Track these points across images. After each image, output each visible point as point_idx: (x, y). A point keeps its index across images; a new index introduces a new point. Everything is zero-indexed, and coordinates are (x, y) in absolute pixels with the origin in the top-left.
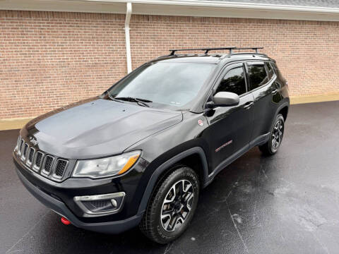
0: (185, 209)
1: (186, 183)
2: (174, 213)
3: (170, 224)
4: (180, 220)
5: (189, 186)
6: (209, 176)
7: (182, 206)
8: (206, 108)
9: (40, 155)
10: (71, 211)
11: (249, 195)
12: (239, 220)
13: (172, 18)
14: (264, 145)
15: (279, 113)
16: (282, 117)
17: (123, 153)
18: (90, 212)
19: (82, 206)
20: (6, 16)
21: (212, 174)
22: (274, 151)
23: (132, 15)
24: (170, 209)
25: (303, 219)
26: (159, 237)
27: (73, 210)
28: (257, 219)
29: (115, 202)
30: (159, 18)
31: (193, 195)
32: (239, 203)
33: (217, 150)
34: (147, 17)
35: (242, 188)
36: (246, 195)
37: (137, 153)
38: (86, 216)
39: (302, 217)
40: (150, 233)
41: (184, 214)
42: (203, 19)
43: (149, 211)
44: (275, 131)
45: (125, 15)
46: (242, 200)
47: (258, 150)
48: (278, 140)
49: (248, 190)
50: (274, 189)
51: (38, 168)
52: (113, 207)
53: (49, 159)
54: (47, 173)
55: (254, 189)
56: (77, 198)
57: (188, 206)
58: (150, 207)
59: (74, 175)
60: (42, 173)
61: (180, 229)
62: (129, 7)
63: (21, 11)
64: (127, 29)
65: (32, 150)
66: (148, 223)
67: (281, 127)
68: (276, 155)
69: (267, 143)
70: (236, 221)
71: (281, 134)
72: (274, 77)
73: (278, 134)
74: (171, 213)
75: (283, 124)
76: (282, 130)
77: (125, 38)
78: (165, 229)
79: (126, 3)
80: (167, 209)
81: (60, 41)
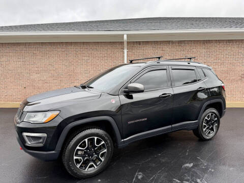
2: (86, 158)
5: (102, 143)
6: (122, 140)
7: (96, 156)
12: (140, 177)
13: (156, 43)
16: (215, 111)
17: (48, 111)
18: (29, 143)
19: (26, 139)
21: (126, 139)
23: (128, 43)
30: (147, 43)
31: (106, 151)
33: (130, 122)
34: (139, 43)
37: (57, 112)
38: (27, 145)
42: (180, 42)
44: (207, 121)
45: (123, 42)
47: (194, 136)
48: (212, 130)
56: (25, 134)
62: (125, 37)
64: (126, 51)
67: (216, 119)
70: (137, 177)
71: (216, 124)
73: (212, 124)
74: (84, 157)
75: (217, 117)
76: (218, 122)
77: (124, 56)
78: (78, 167)
79: (123, 35)
81: (86, 58)
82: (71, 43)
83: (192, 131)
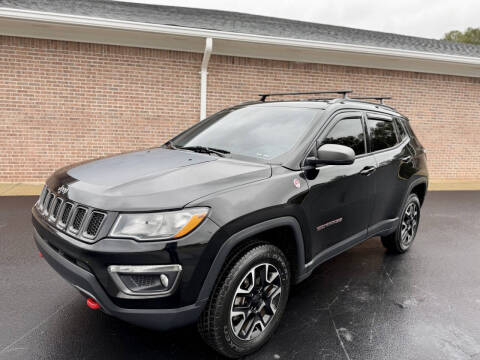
0: (268, 311)
1: (271, 270)
2: (250, 312)
3: (244, 327)
4: (259, 326)
5: (275, 275)
6: (306, 266)
7: (264, 304)
8: (306, 164)
9: (69, 207)
10: (102, 286)
11: (365, 303)
12: (349, 337)
13: (265, 62)
14: (389, 236)
15: (413, 191)
16: (416, 199)
17: (183, 208)
18: (128, 291)
19: (119, 281)
20: (48, 47)
21: (311, 263)
22: (405, 247)
23: (213, 57)
24: (245, 305)
25: (447, 344)
26: (226, 344)
27: (105, 285)
28: (375, 337)
29: (166, 280)
30: (248, 61)
31: (280, 291)
32: (350, 314)
33: (319, 228)
34: (232, 59)
35: (355, 294)
36: (360, 303)
37: (204, 211)
38: (121, 296)
39: (446, 341)
40: (213, 336)
41: (266, 318)
42: (308, 66)
43: (214, 301)
44: (406, 218)
45: (203, 55)
46: (354, 309)
47: (381, 245)
48: (410, 232)
49: (364, 297)
50: (404, 299)
51: (64, 225)
52: (162, 287)
53: (81, 211)
54: (76, 231)
55: (372, 298)
56: (113, 268)
57: (272, 306)
58: (216, 296)
59: (112, 234)
60: (68, 232)
61: (258, 340)
62: (209, 43)
63: (67, 42)
64: (204, 74)
65: (59, 201)
66: (212, 319)
67: (416, 213)
68: (407, 254)
69: (394, 234)
70: (344, 339)
71: (415, 223)
72: (406, 140)
73: (411, 224)
74: (246, 311)
75: (418, 209)
76: (417, 218)
77: (200, 85)
78: (236, 334)
79: (205, 38)
80: (240, 304)
81: (113, 83)
82: (78, 46)
83: (379, 238)
